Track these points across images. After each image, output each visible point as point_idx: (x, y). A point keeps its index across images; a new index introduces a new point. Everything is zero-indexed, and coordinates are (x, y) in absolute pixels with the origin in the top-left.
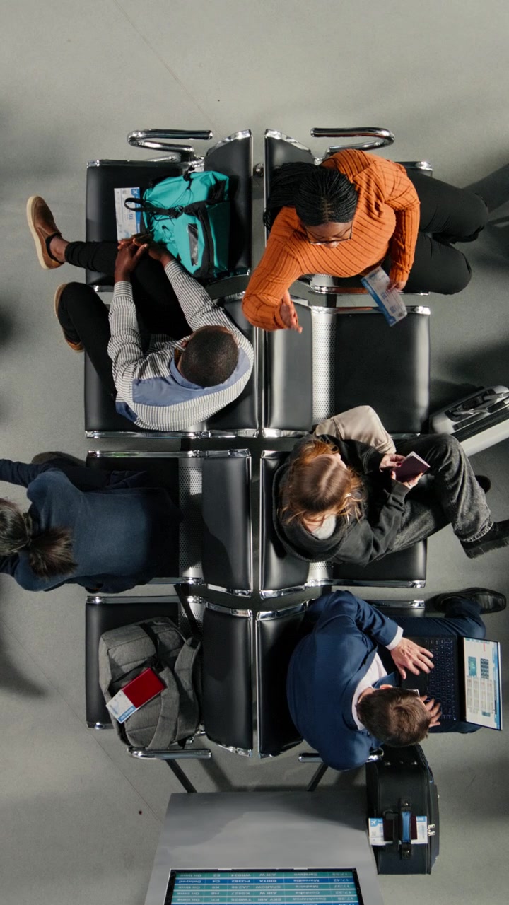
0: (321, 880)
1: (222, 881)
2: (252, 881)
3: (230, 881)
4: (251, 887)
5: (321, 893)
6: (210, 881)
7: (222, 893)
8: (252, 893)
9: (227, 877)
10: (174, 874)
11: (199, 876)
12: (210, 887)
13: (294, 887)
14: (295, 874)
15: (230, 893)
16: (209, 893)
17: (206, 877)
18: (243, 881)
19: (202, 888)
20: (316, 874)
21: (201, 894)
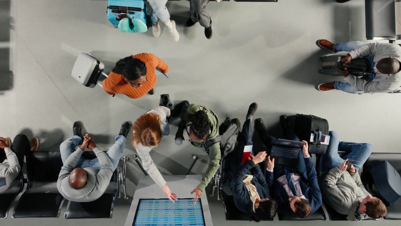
0: (189, 202)
1: (156, 202)
2: (166, 202)
3: (159, 202)
4: (166, 204)
5: (189, 205)
6: (152, 202)
7: (155, 206)
8: (166, 206)
9: (158, 201)
10: (140, 200)
11: (149, 201)
12: (152, 204)
13: (180, 204)
14: (181, 200)
15: (158, 206)
16: (152, 206)
17: (151, 201)
18: (163, 202)
19: (149, 204)
20: (187, 200)
21: (149, 206)
